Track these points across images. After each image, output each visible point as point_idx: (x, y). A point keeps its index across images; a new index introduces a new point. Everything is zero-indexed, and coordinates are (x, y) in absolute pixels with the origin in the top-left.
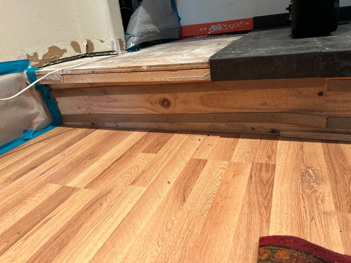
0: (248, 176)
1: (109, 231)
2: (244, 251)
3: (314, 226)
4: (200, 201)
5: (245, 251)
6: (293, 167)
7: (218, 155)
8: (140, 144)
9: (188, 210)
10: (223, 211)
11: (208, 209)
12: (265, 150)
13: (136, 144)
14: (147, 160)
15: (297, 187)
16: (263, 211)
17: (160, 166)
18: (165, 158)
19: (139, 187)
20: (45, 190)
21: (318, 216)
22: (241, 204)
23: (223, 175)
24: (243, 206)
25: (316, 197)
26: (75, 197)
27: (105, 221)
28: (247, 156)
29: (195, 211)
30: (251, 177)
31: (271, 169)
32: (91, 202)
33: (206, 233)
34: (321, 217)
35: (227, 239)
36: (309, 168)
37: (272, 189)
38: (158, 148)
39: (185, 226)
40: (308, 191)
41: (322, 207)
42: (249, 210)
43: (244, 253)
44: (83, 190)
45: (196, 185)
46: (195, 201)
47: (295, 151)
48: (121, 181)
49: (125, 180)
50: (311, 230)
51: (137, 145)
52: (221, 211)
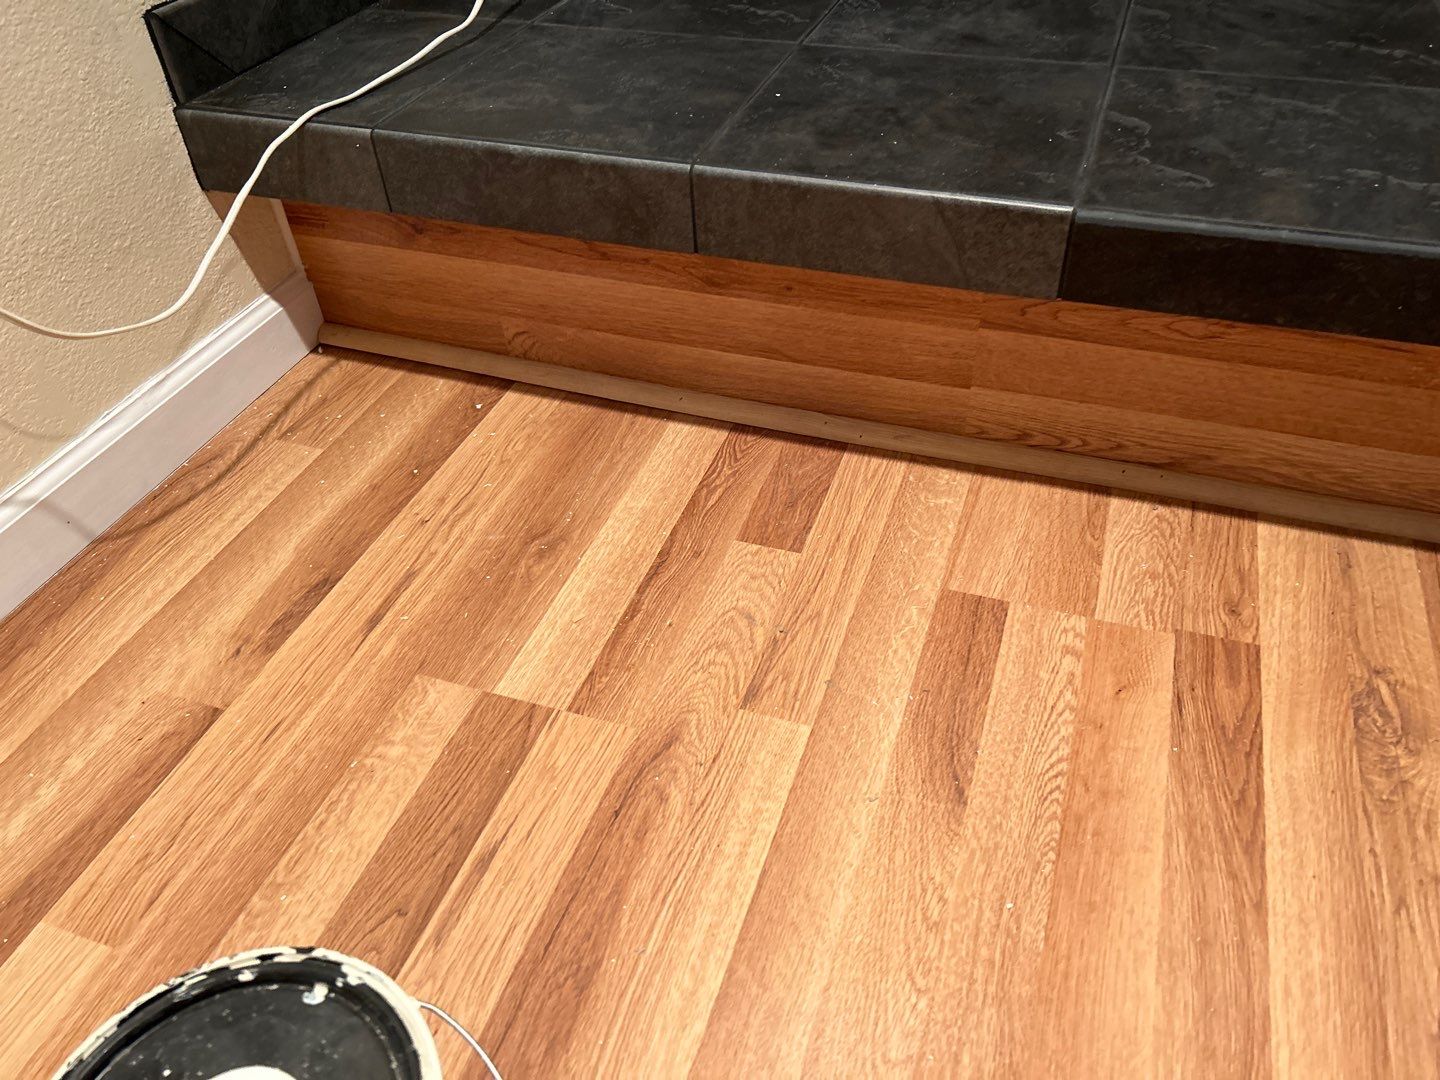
0: (1166, 696)
1: (727, 921)
2: (1196, 1022)
3: (1407, 932)
4: (1018, 804)
5: (1201, 1024)
6: (1321, 665)
7: (1043, 583)
8: (720, 491)
9: (983, 841)
10: (1105, 854)
11: (1053, 844)
12: (1213, 571)
13: (701, 486)
14: (770, 584)
15: (1344, 764)
16: (1239, 858)
17: (830, 616)
18: (839, 576)
19: (777, 721)
20: (421, 711)
21: (1417, 892)
22: (1162, 828)
23: (1078, 682)
24: (1168, 835)
25: (1407, 811)
26: (549, 754)
27: (701, 872)
28: (1150, 591)
29: (1010, 851)
30: (1178, 701)
31: (1244, 672)
32: (619, 781)
33: (1064, 945)
34: (1426, 899)
35: (1136, 971)
36: (1377, 672)
37: (1260, 767)
38: (797, 520)
39: (988, 914)
40: (1380, 783)
41: (1429, 858)
42: (1192, 853)
43: (1198, 1034)
44: (566, 718)
45: (986, 726)
46: (999, 803)
47: (1322, 586)
48: (700, 685)
49: (714, 682)
50: (1397, 948)
51: (711, 492)
52: (1097, 853)
